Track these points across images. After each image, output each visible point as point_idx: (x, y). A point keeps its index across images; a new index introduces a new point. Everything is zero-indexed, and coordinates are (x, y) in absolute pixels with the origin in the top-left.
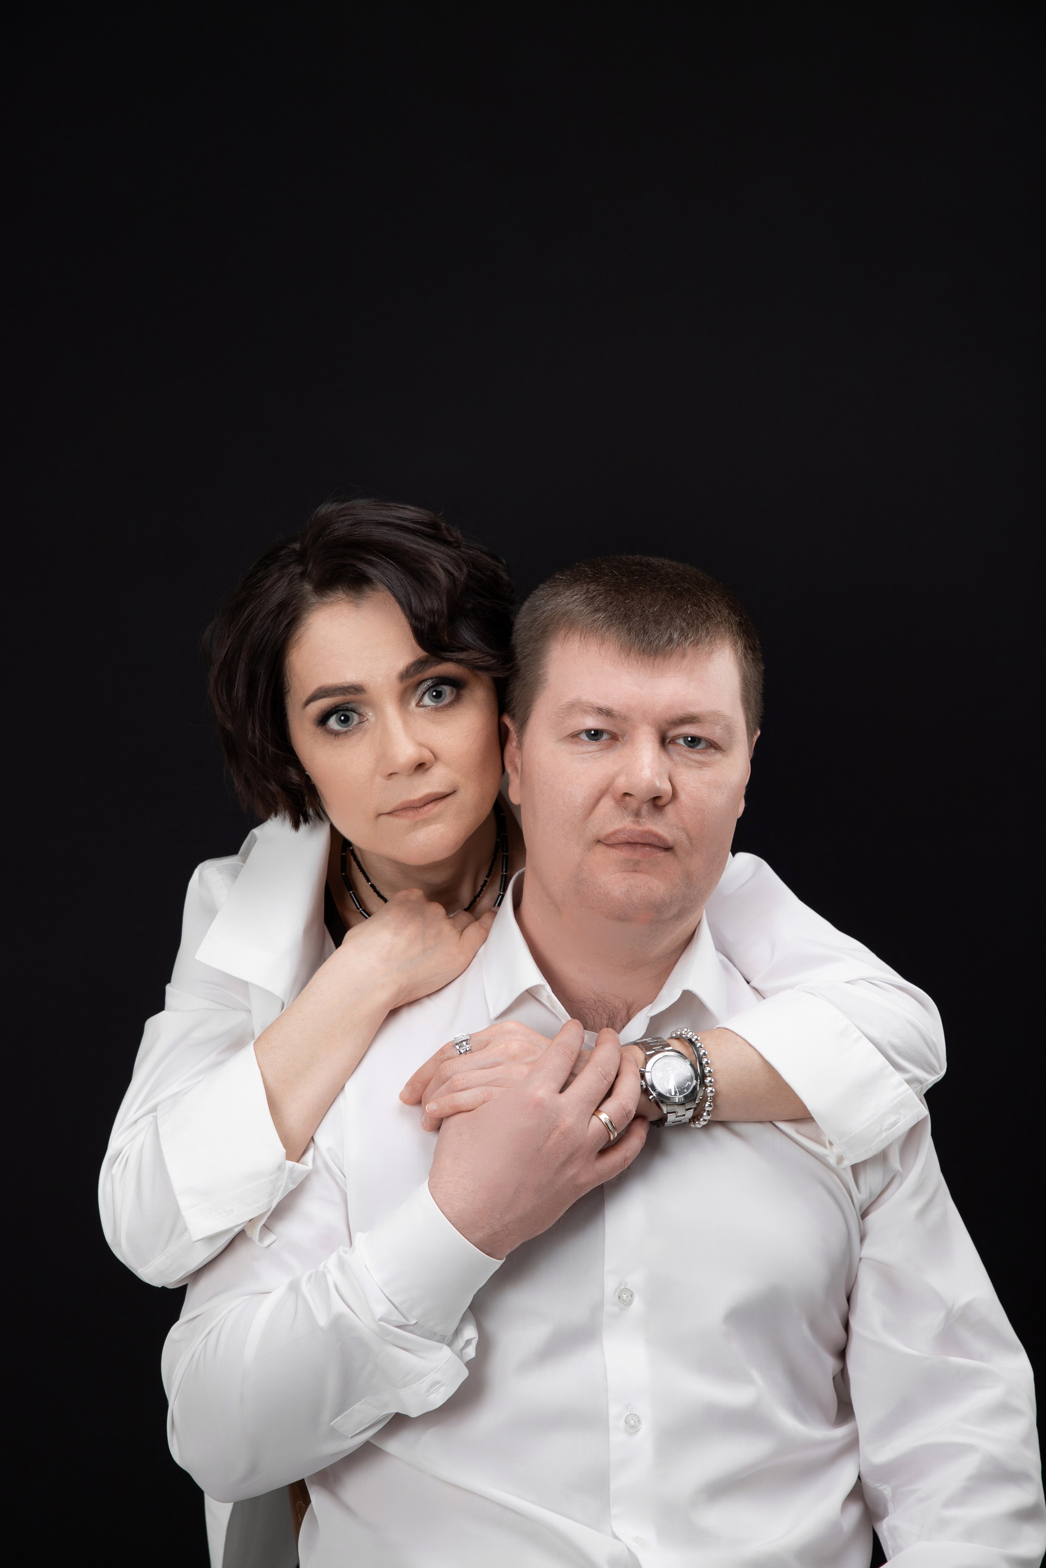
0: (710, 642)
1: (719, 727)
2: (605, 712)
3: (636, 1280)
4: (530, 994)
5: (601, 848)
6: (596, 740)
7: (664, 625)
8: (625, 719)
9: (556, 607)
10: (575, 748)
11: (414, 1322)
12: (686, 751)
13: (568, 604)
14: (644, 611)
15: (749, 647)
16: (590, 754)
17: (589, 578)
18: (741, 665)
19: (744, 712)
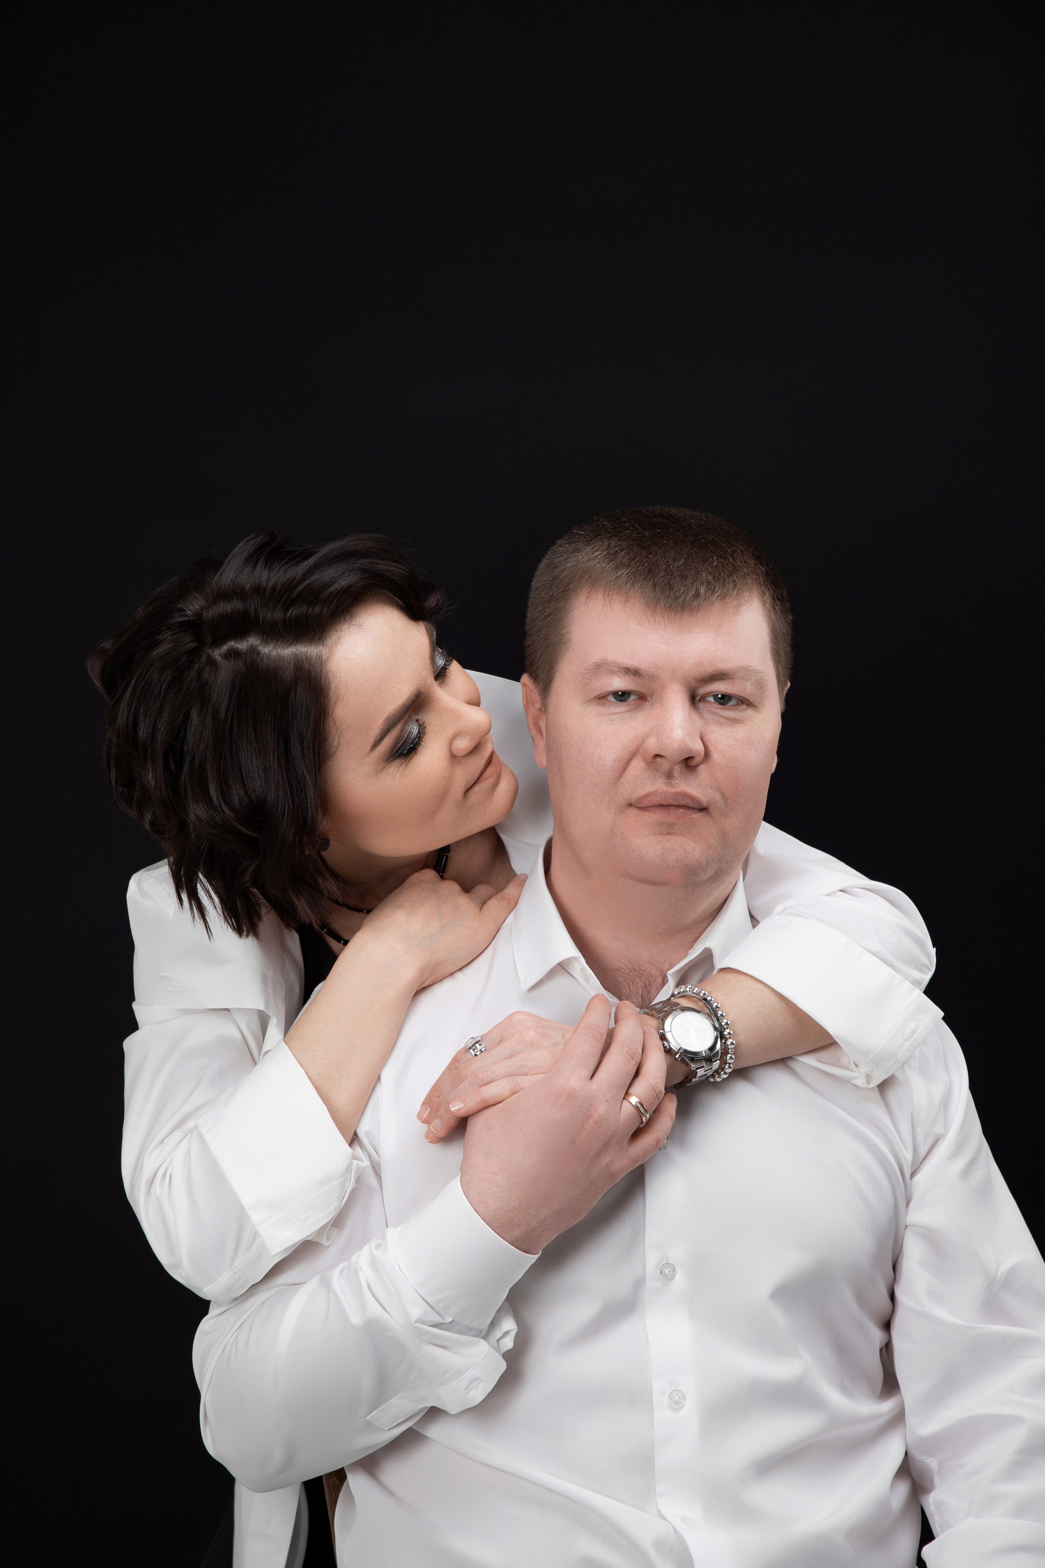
0: (738, 594)
1: (749, 683)
2: (633, 672)
3: (678, 1254)
4: (562, 967)
5: (632, 812)
6: (622, 701)
7: (690, 580)
8: (653, 677)
9: (576, 565)
10: (602, 710)
11: (450, 1320)
12: (717, 708)
13: (589, 561)
14: (669, 566)
15: (777, 597)
16: (618, 715)
17: (609, 533)
18: (769, 617)
19: (774, 665)
